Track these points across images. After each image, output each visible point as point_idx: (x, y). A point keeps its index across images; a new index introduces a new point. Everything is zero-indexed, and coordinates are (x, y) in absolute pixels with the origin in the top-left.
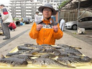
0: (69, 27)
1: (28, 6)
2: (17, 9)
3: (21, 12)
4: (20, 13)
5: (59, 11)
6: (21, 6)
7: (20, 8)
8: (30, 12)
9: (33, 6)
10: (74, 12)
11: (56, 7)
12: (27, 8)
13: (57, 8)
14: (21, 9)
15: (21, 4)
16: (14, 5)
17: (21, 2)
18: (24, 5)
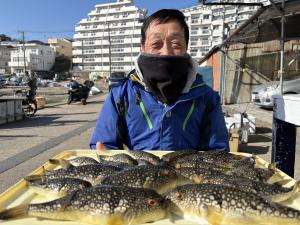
1: (128, 36)
2: (99, 47)
3: (110, 55)
4: (107, 60)
6: (109, 38)
7: (106, 42)
12: (126, 41)
14: (109, 47)
15: (109, 30)
16: (89, 35)
17: (111, 26)
18: (118, 33)
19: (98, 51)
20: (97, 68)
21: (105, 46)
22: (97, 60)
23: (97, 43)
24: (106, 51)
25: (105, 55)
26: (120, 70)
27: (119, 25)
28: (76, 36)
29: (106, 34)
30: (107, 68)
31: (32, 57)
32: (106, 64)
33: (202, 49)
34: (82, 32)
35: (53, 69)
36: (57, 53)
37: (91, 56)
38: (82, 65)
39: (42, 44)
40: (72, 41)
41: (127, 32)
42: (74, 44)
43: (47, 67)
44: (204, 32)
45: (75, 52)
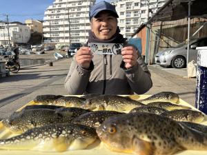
2: (62, 26)
3: (69, 32)
4: (67, 35)
6: (68, 19)
7: (67, 23)
11: (147, 17)
14: (69, 26)
15: (68, 14)
16: (55, 18)
17: (70, 11)
18: (75, 16)
19: (61, 29)
20: (61, 41)
21: (66, 26)
22: (61, 35)
23: (60, 23)
24: (67, 29)
25: (66, 32)
26: (78, 42)
27: (76, 10)
28: (45, 18)
29: (67, 17)
30: (68, 41)
31: (14, 33)
32: (67, 38)
33: (134, 27)
34: (49, 15)
35: (29, 42)
36: (32, 30)
37: (57, 32)
38: (50, 38)
39: (21, 24)
40: (42, 22)
41: (82, 15)
42: (44, 24)
43: (25, 41)
44: (135, 15)
45: (45, 30)
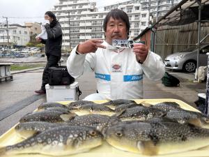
0: (176, 66)
1: (83, 21)
3: (69, 35)
4: (68, 38)
5: (153, 29)
6: (69, 22)
7: (67, 25)
8: (87, 34)
9: (96, 21)
10: (189, 31)
11: (147, 21)
12: (81, 25)
13: (150, 23)
14: (69, 28)
15: (69, 17)
17: (70, 14)
18: (75, 19)
21: (66, 28)
27: (76, 13)
29: (67, 19)
30: (68, 44)
31: (14, 36)
32: (67, 41)
36: (32, 33)
39: (20, 26)
41: (82, 19)
43: (24, 43)
44: (136, 19)
